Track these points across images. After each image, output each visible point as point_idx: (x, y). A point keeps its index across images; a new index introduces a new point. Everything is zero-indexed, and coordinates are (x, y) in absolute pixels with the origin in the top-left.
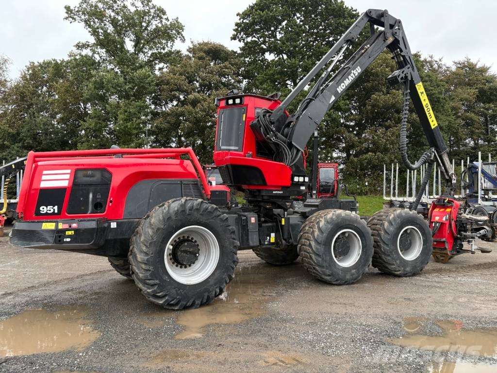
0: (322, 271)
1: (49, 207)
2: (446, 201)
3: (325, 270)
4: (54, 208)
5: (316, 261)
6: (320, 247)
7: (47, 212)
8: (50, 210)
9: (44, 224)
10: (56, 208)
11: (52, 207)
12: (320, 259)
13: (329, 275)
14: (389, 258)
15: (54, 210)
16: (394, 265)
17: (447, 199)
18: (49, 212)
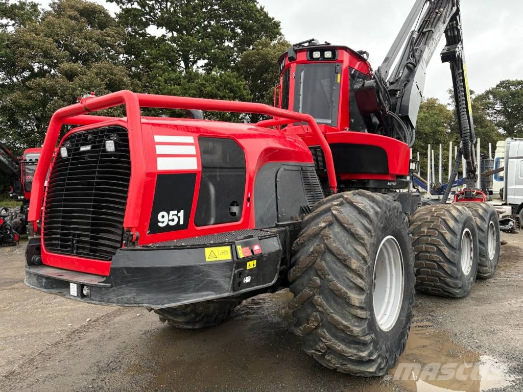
0: (454, 283)
1: (172, 213)
2: (474, 193)
3: (458, 281)
4: (179, 215)
5: (449, 272)
6: (455, 253)
7: (168, 224)
8: (173, 220)
9: (208, 251)
10: (181, 214)
11: (175, 212)
12: (455, 269)
13: (460, 288)
14: (484, 259)
15: (179, 218)
16: (486, 266)
17: (475, 192)
18: (171, 224)
